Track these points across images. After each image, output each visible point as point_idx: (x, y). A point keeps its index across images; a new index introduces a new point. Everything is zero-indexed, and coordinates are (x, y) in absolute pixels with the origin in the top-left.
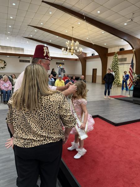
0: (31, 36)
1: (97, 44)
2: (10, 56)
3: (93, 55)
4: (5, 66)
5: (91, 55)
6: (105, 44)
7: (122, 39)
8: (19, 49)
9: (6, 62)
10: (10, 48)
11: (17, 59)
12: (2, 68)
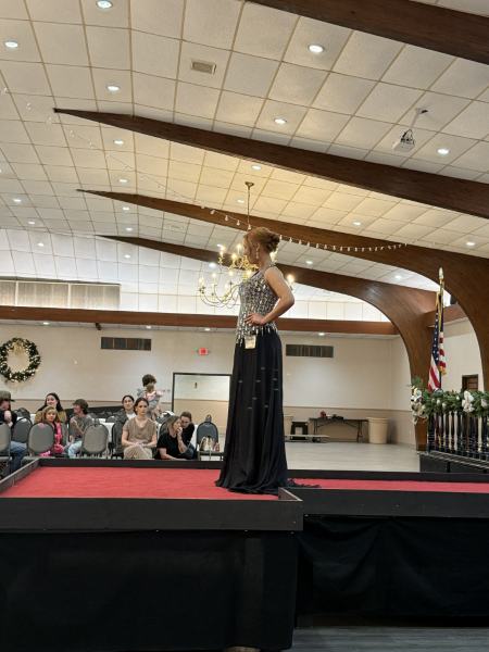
0: (129, 229)
2: (54, 323)
4: (34, 366)
5: (449, 303)
6: (470, 244)
8: (95, 288)
9: (38, 349)
10: (59, 285)
11: (92, 336)
12: (20, 377)
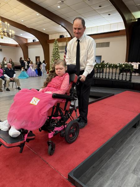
1: (36, 29)
3: (34, 41)
5: (32, 42)
6: (44, 29)
7: (60, 25)
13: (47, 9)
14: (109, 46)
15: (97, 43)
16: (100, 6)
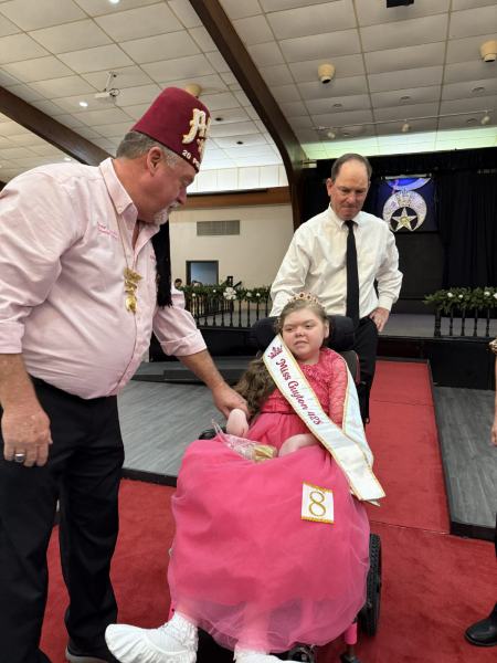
13: (34, 104)
14: (238, 232)
15: (198, 223)
16: (218, 119)
